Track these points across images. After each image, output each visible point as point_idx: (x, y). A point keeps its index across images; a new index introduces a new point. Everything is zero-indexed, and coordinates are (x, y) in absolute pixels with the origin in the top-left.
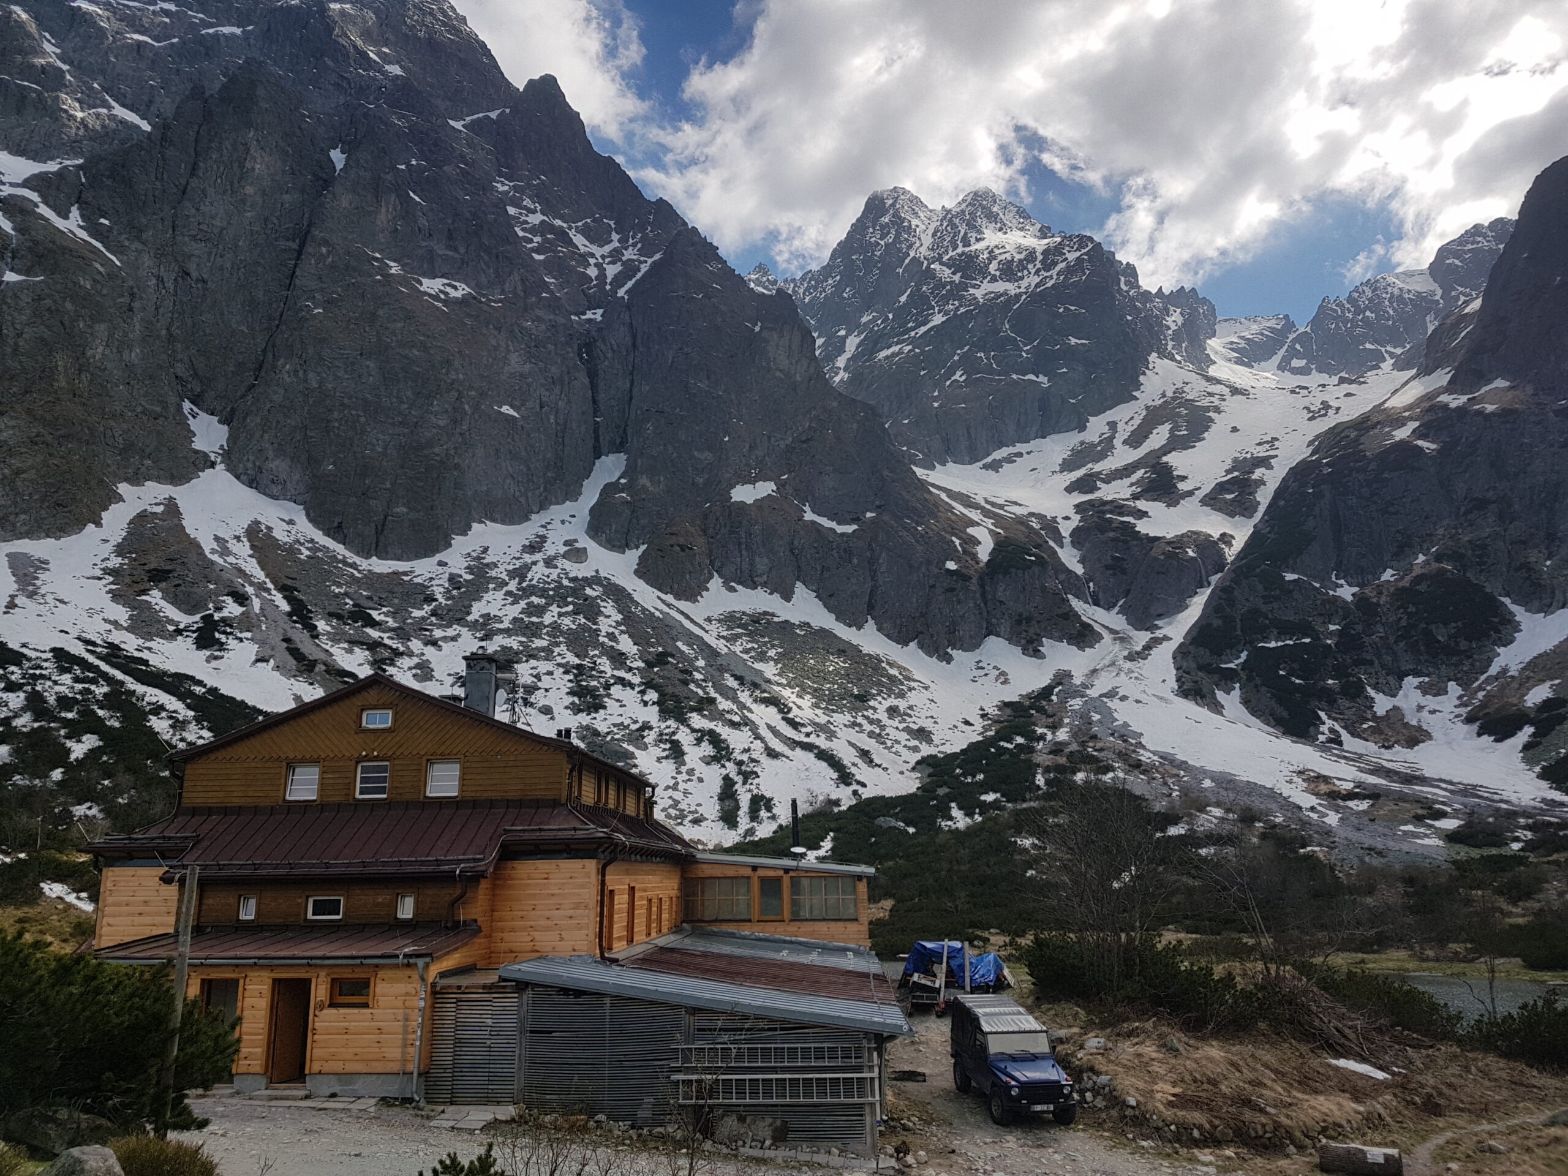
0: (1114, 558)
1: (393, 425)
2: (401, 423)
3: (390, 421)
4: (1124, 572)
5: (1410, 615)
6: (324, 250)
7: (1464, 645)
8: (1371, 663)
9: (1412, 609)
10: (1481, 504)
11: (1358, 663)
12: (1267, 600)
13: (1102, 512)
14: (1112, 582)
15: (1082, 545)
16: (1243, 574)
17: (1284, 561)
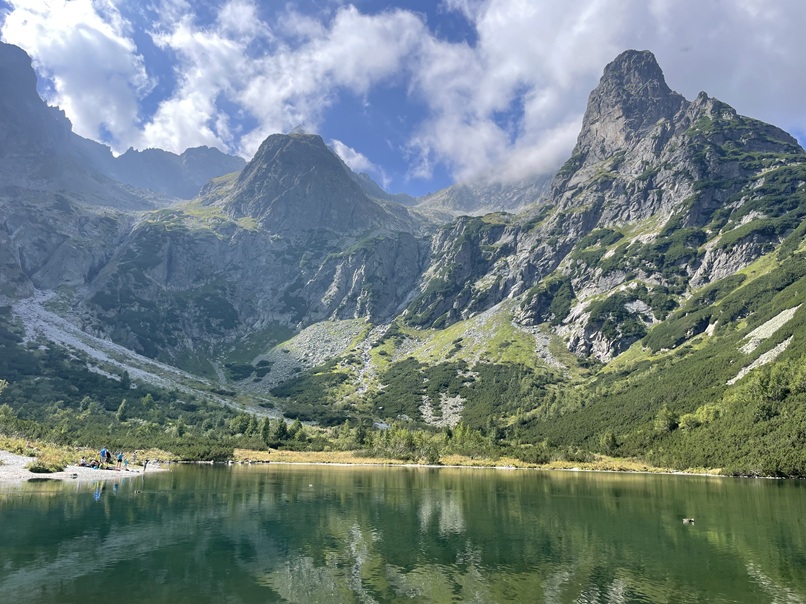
0: (40, 240)
4: (45, 250)
5: (201, 311)
7: (223, 330)
8: (181, 330)
9: (202, 308)
10: (236, 268)
11: (176, 329)
12: (136, 287)
13: (30, 211)
14: (36, 254)
15: (17, 227)
16: (124, 270)
17: (145, 269)
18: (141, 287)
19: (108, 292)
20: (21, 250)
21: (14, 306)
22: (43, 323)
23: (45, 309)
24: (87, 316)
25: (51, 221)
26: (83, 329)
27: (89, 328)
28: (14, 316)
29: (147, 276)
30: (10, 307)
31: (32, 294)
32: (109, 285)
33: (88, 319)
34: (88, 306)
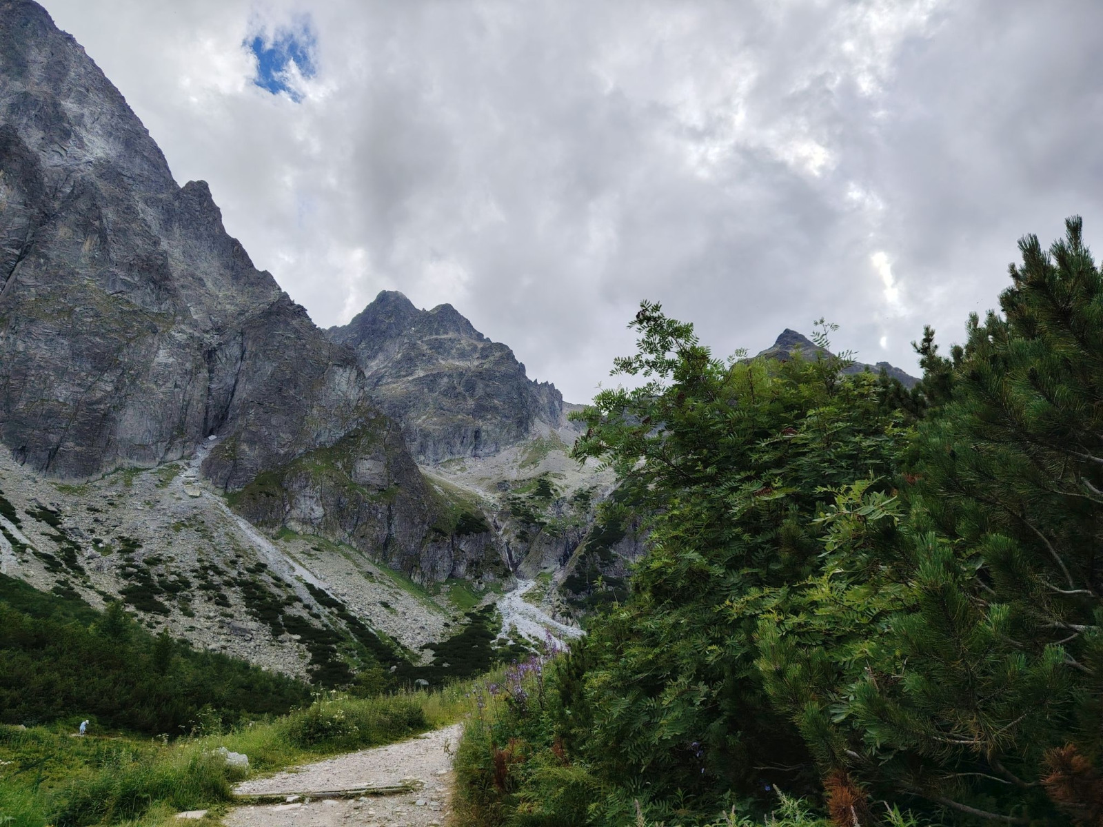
0: (522, 532)
1: (73, 385)
2: (79, 384)
3: (72, 382)
4: (527, 541)
6: (42, 261)
12: (602, 565)
13: (515, 504)
14: (520, 546)
15: (504, 522)
16: (590, 549)
17: (610, 545)
18: (607, 565)
19: (577, 575)
20: (508, 543)
21: (498, 602)
22: (518, 617)
23: (525, 601)
24: (559, 603)
25: (532, 510)
26: (553, 617)
27: (558, 616)
28: (496, 612)
29: (613, 551)
30: (495, 604)
31: (515, 587)
32: (577, 568)
33: (558, 607)
34: (560, 592)
